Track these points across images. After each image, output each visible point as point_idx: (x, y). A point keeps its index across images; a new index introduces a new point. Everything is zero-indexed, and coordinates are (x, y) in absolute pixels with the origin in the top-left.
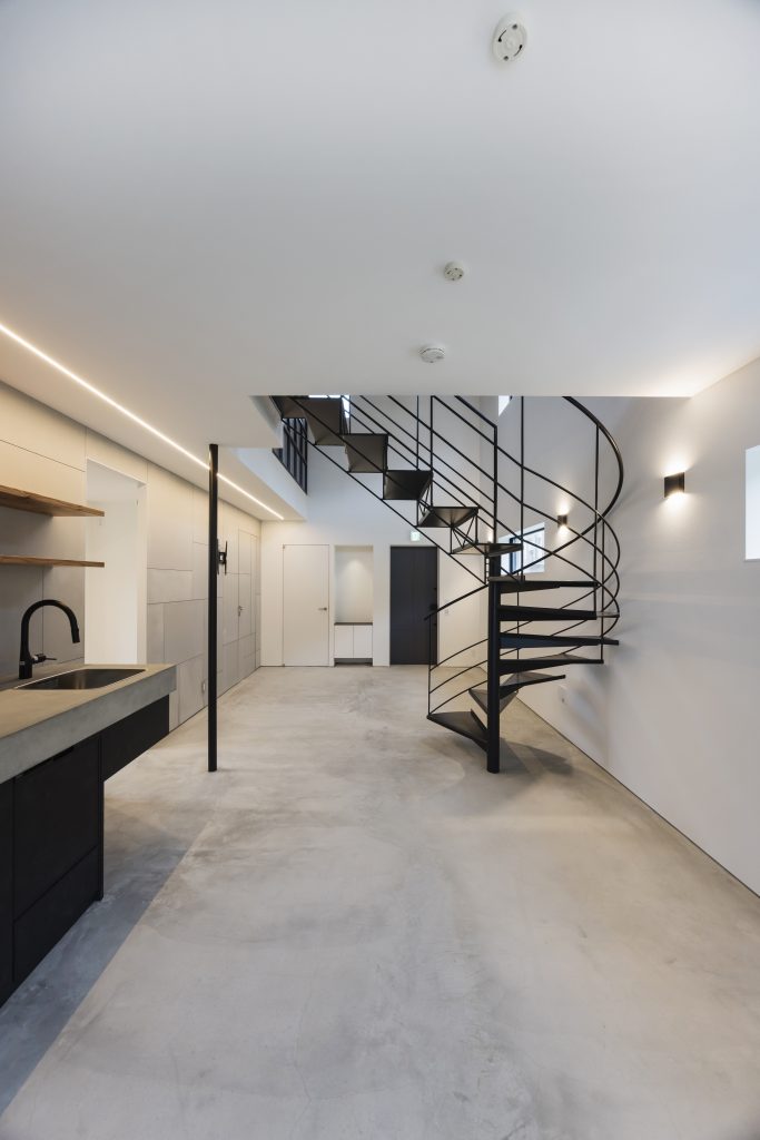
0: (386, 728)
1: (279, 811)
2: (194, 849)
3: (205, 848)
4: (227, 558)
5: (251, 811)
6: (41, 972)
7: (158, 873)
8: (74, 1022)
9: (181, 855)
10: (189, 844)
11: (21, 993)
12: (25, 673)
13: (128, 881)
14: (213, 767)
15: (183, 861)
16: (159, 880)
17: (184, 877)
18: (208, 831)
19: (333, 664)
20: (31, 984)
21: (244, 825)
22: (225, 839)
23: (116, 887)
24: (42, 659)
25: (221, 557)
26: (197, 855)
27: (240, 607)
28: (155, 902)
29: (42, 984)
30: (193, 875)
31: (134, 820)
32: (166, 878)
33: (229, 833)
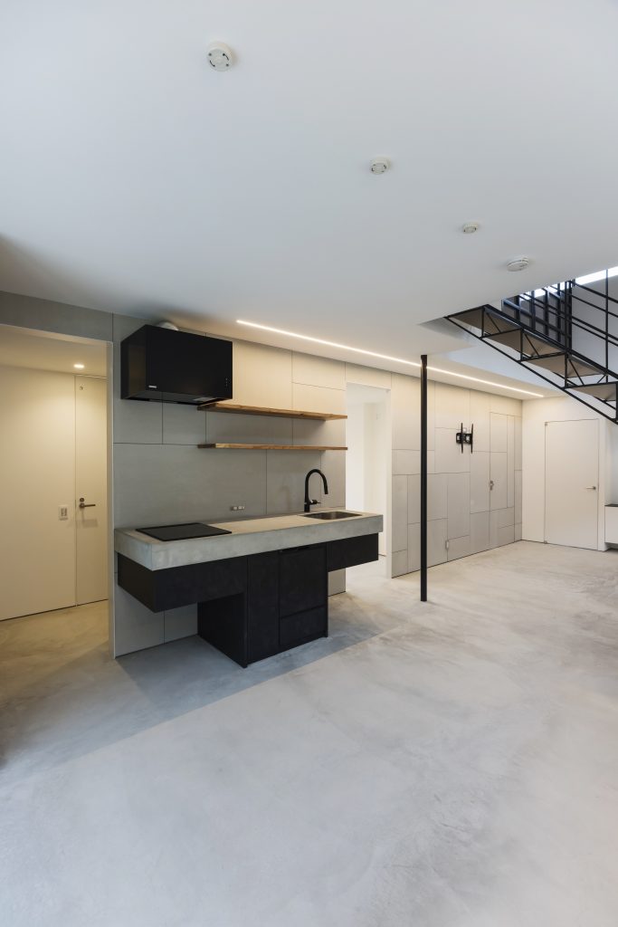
0: (609, 614)
1: (448, 636)
2: (382, 635)
3: (388, 637)
4: (474, 439)
5: (431, 630)
6: (292, 651)
7: (358, 638)
8: (294, 672)
9: (374, 635)
10: (382, 632)
11: (282, 654)
12: (307, 509)
13: (342, 635)
14: (424, 598)
15: (373, 638)
16: (356, 641)
17: (369, 645)
18: (395, 631)
19: (603, 548)
20: (287, 653)
21: (420, 635)
22: (403, 637)
23: (336, 635)
24: (315, 502)
25: (468, 438)
26: (382, 638)
27: (491, 482)
28: (348, 648)
29: (290, 655)
30: (374, 646)
31: (362, 611)
32: (360, 641)
33: (407, 636)
